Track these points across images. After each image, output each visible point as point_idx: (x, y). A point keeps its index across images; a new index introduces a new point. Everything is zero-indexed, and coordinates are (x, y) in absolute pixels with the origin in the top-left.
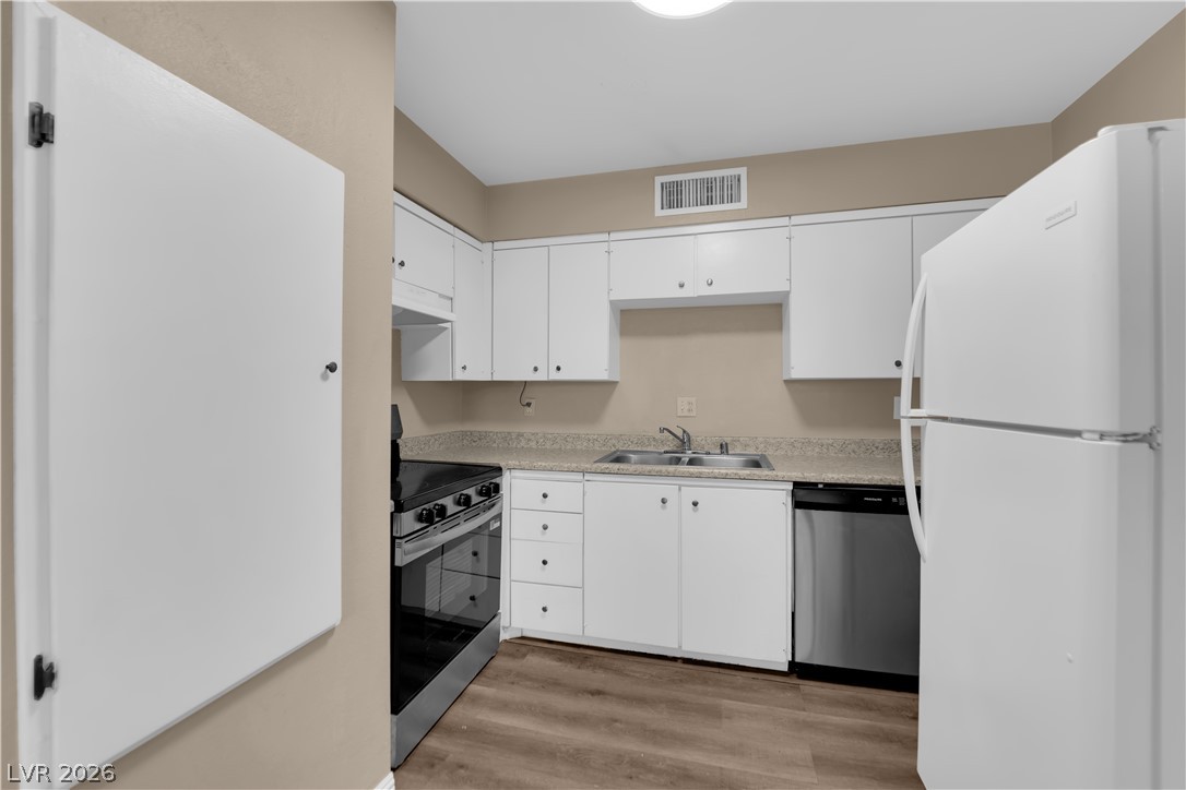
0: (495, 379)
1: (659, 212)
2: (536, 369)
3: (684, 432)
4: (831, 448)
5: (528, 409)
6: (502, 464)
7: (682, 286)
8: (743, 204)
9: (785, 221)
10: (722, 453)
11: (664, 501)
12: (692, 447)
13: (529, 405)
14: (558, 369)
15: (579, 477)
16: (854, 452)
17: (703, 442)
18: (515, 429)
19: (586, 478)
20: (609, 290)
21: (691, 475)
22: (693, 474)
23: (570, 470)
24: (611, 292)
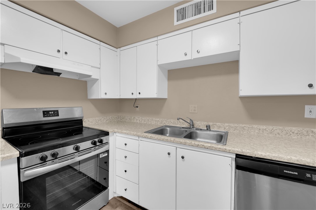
0: (121, 98)
1: (176, 23)
2: (133, 94)
3: (190, 120)
4: (264, 131)
5: (137, 109)
8: (214, 11)
9: (237, 15)
10: (207, 129)
11: (169, 154)
12: (195, 126)
13: (137, 107)
14: (139, 93)
16: (279, 134)
19: (140, 139)
20: (158, 60)
21: (181, 143)
22: (182, 143)
23: (134, 135)
24: (158, 61)
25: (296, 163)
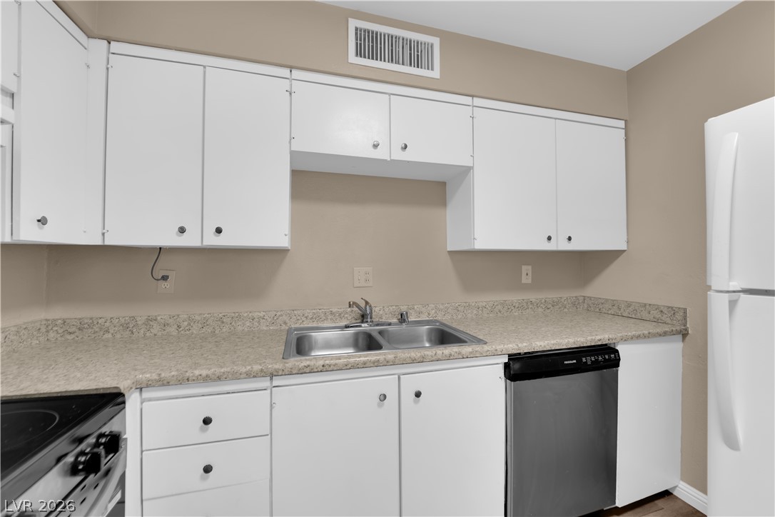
0: (107, 243)
1: (352, 58)
2: (182, 230)
3: (367, 303)
5: (163, 284)
6: (123, 385)
7: (376, 146)
8: (436, 74)
9: (468, 100)
10: (404, 321)
13: (165, 278)
14: (219, 231)
15: (265, 383)
17: (381, 312)
18: (141, 312)
19: (275, 383)
20: (292, 138)
21: (413, 361)
22: (415, 359)
23: (251, 375)
24: (293, 140)
25: (573, 346)
